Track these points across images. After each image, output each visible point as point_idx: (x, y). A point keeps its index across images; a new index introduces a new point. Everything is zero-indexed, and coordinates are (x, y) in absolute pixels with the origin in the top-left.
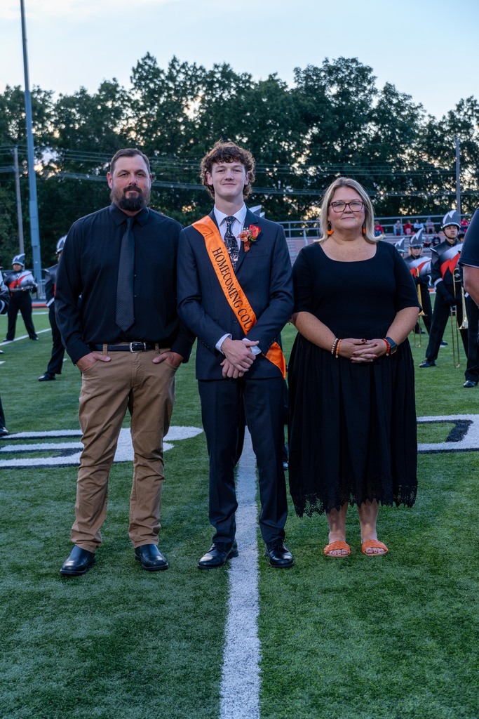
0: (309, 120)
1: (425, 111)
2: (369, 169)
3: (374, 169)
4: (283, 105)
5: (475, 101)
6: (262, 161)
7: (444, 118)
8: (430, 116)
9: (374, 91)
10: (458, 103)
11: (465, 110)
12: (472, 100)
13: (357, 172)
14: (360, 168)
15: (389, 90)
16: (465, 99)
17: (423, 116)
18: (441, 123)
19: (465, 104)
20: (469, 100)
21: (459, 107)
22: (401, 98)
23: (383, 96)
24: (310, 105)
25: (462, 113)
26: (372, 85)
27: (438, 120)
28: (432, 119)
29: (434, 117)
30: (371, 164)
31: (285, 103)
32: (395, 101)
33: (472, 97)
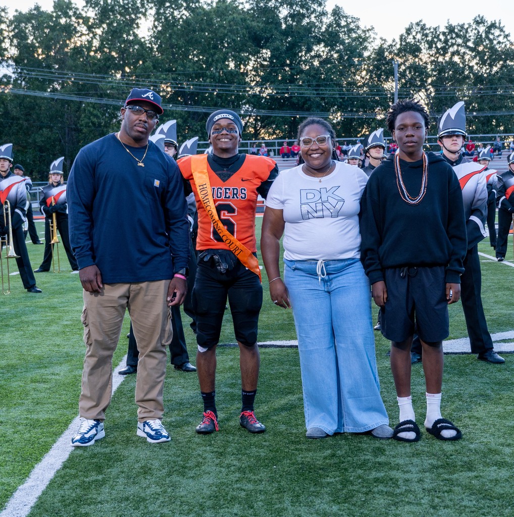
0: (257, 41)
1: (376, 34)
2: (316, 90)
3: (322, 90)
4: (230, 26)
5: (424, 25)
6: (208, 80)
7: (394, 41)
8: (381, 39)
9: (324, 14)
10: (407, 27)
11: (414, 33)
12: (421, 23)
13: (302, 94)
14: (306, 90)
15: (337, 12)
16: (414, 23)
17: (374, 38)
18: (391, 46)
19: (414, 27)
20: (418, 24)
21: (409, 31)
22: (349, 20)
23: (332, 18)
24: (258, 26)
25: (411, 37)
26: (322, 7)
27: (389, 42)
28: (383, 42)
29: (385, 40)
30: (318, 86)
31: (232, 23)
32: (343, 23)
33: (420, 21)
